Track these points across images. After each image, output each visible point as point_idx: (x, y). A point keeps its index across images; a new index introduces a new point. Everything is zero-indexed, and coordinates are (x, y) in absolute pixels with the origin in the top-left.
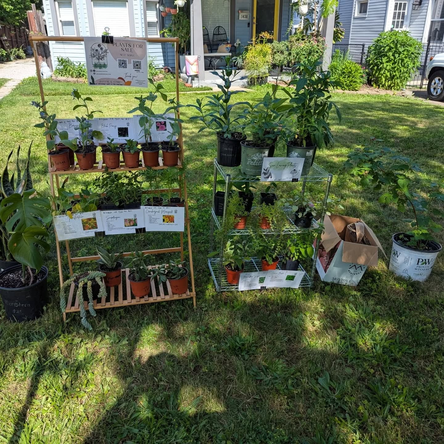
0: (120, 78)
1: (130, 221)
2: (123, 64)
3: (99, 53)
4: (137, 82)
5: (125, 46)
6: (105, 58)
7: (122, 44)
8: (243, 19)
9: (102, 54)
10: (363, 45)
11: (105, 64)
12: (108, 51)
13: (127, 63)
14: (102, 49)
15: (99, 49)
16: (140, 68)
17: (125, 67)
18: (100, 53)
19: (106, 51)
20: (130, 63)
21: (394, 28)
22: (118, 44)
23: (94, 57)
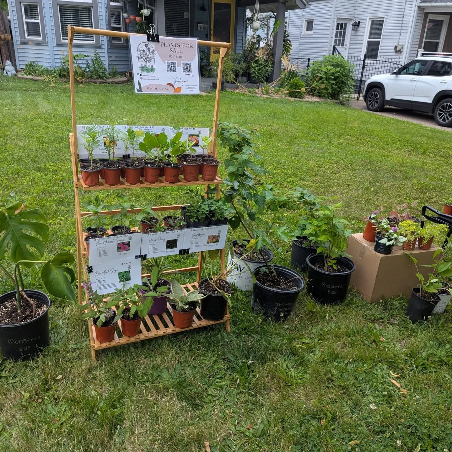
0: (169, 84)
1: (214, 237)
2: (172, 67)
3: (146, 55)
4: (187, 87)
5: (174, 46)
6: (153, 60)
7: (170, 44)
8: (201, 30)
9: (150, 56)
10: (309, 59)
11: (152, 68)
12: (156, 52)
13: (176, 65)
14: (149, 49)
15: (146, 49)
16: (190, 71)
17: (174, 71)
18: (148, 54)
19: (153, 52)
20: (179, 66)
21: (336, 45)
22: (167, 44)
23: (141, 58)
